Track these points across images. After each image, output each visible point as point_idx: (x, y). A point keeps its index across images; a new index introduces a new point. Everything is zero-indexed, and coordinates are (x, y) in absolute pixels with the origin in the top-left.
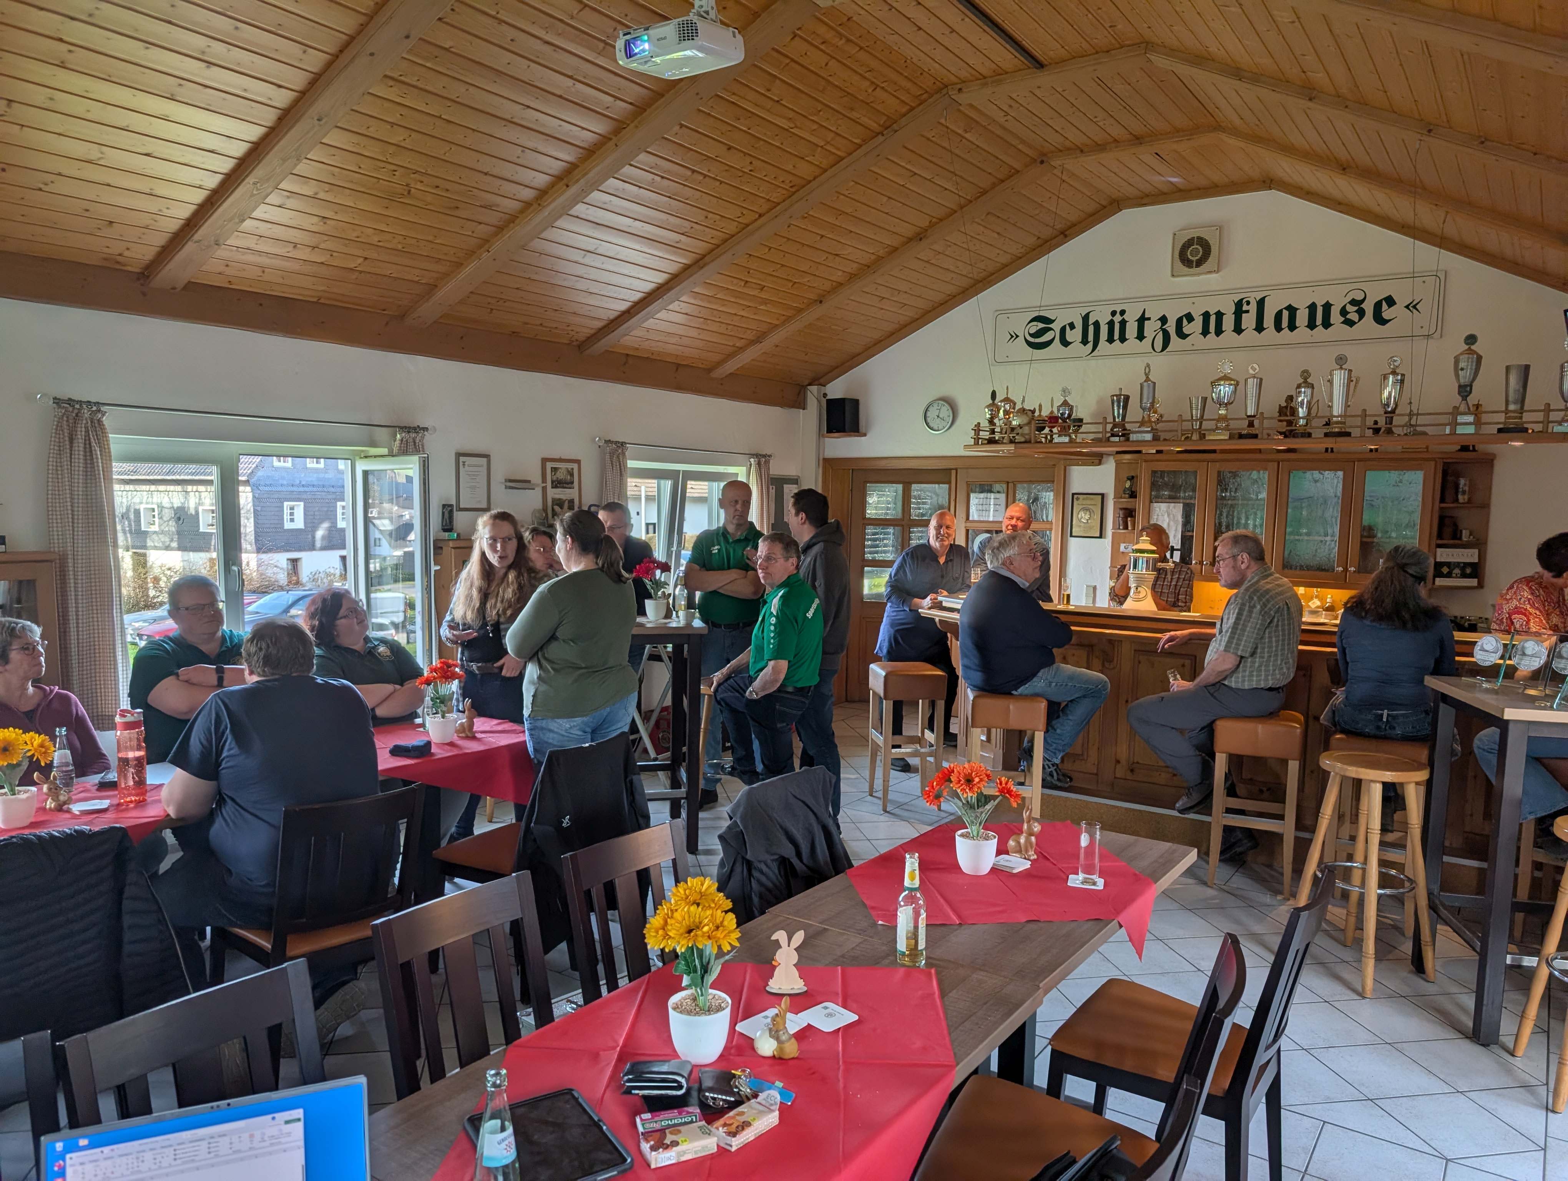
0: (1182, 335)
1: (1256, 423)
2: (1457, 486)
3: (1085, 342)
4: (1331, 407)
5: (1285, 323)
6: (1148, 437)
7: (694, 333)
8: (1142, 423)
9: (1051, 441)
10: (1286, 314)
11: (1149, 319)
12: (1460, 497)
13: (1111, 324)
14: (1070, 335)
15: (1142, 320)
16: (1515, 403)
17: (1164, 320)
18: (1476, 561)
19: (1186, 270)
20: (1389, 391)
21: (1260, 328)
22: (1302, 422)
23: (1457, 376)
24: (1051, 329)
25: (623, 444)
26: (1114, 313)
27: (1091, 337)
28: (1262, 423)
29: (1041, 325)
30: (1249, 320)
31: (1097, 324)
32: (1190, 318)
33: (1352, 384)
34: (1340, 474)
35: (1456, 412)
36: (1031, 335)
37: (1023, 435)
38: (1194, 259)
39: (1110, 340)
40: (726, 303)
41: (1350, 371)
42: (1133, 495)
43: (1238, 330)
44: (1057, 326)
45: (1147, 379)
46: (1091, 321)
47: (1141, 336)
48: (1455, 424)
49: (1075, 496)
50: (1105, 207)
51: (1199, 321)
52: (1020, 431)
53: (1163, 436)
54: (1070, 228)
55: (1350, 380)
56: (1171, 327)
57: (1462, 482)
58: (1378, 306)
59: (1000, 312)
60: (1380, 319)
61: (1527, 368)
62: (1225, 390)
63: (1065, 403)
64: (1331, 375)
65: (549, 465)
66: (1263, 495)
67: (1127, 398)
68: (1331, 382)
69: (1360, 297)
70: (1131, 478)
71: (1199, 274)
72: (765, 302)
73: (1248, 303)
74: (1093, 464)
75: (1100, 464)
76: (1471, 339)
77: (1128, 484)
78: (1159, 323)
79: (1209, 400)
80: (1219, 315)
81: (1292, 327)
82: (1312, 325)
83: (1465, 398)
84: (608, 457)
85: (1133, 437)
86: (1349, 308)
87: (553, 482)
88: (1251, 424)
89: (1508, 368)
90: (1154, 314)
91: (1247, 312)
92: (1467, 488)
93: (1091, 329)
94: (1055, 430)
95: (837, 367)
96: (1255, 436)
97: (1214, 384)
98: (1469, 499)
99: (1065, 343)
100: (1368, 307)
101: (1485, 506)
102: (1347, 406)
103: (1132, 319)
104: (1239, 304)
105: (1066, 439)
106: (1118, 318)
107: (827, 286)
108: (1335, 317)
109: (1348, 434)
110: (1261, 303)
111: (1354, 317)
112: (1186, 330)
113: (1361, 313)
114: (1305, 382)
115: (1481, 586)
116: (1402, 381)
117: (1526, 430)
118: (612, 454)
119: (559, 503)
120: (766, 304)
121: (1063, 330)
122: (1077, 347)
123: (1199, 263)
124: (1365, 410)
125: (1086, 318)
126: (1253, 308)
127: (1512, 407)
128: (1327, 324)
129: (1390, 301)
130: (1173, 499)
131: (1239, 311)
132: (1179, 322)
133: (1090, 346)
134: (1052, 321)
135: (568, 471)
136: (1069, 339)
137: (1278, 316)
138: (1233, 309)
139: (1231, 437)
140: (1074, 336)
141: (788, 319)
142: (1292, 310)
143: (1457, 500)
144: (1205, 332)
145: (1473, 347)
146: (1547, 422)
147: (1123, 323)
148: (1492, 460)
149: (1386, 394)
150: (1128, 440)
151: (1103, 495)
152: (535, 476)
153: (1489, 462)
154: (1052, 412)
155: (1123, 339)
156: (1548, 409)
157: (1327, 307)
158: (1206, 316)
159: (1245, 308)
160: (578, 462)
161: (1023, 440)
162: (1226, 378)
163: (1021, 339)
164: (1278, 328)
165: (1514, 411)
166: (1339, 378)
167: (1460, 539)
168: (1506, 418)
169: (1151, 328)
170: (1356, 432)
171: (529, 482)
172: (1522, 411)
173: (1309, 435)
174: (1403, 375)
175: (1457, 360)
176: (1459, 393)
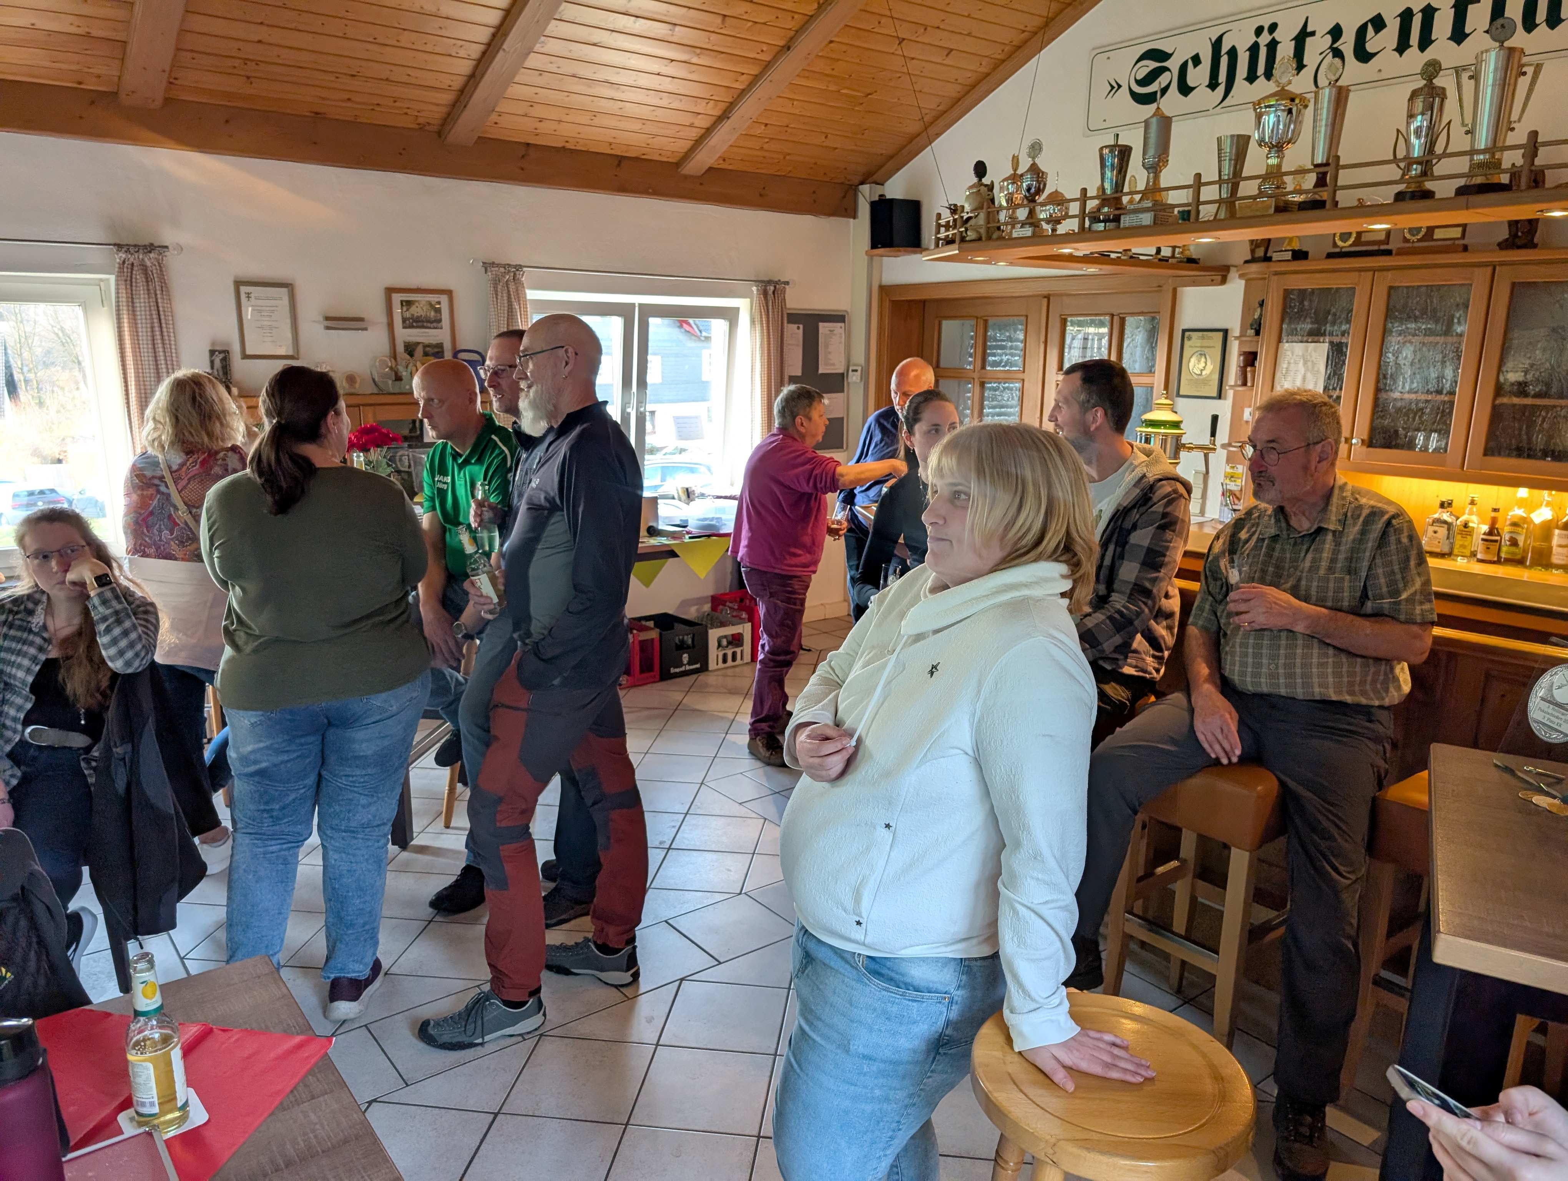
25: (518, 268)
42: (1258, 331)
49: (1187, 334)
56: (1347, 44)
59: (1097, 51)
70: (1262, 303)
74: (1212, 283)
75: (1222, 281)
77: (1255, 314)
93: (1224, 61)
112: (1370, 47)
130: (1315, 335)
151: (1225, 331)
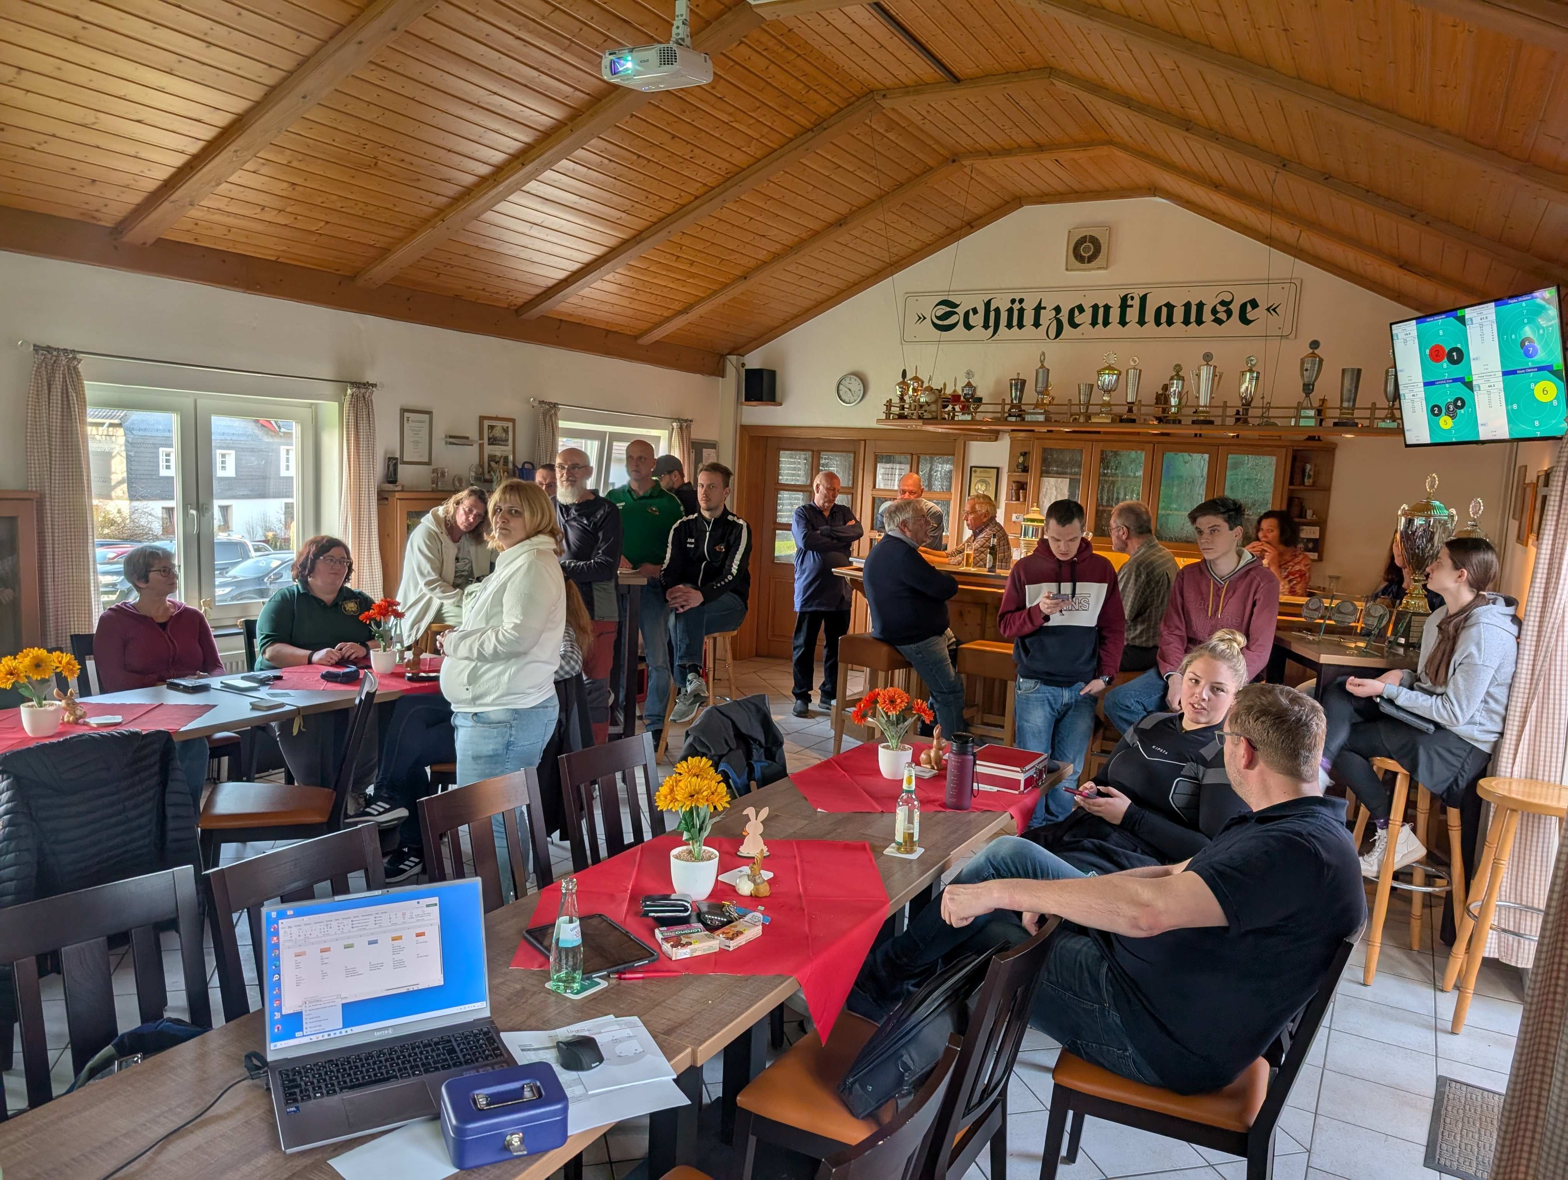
0: (1074, 325)
1: (1135, 409)
2: (1304, 471)
3: (986, 326)
4: (1198, 398)
5: (1164, 318)
6: (1041, 418)
7: (625, 302)
8: (1037, 406)
9: (953, 418)
10: (1164, 310)
11: (1045, 308)
12: (1306, 480)
13: (1010, 311)
14: (973, 320)
15: (1038, 309)
16: (1349, 401)
17: (1058, 309)
18: (1317, 537)
19: (1078, 265)
20: (1247, 385)
21: (1142, 322)
22: (1173, 410)
23: (1302, 375)
24: (956, 313)
25: (555, 405)
26: (1013, 301)
27: (992, 322)
28: (1139, 410)
29: (948, 309)
30: (1132, 314)
31: (997, 310)
32: (1081, 309)
33: (1217, 379)
34: (1206, 456)
35: (1300, 407)
36: (938, 318)
37: (930, 412)
38: (1086, 255)
39: (1009, 326)
41: (1215, 367)
42: (1025, 470)
43: (1123, 322)
44: (961, 311)
45: (1042, 366)
46: (993, 307)
47: (1037, 324)
48: (1298, 417)
50: (1008, 202)
51: (1089, 312)
52: (928, 408)
53: (1054, 417)
54: (976, 220)
55: (1214, 375)
56: (1064, 317)
57: (1308, 467)
58: (1243, 307)
59: (909, 295)
60: (1244, 320)
61: (1359, 371)
62: (1108, 379)
63: (969, 385)
64: (1199, 369)
65: (486, 423)
66: (1140, 473)
67: (1023, 382)
68: (1198, 375)
69: (1228, 299)
70: (1025, 454)
71: (1089, 270)
72: (693, 276)
73: (1132, 298)
74: (990, 440)
75: (996, 440)
76: (1315, 344)
77: (1021, 460)
78: (1054, 313)
79: (1095, 388)
80: (1107, 308)
81: (1170, 322)
82: (1187, 322)
83: (1308, 395)
84: (541, 417)
85: (1028, 418)
86: (1220, 308)
87: (489, 439)
88: (1130, 410)
89: (1344, 371)
90: (1049, 304)
91: (1131, 306)
92: (1312, 473)
93: (992, 314)
94: (957, 408)
95: (755, 339)
96: (1133, 421)
97: (1099, 373)
98: (1314, 482)
99: (968, 326)
100: (1235, 308)
101: (1327, 489)
102: (1212, 398)
103: (1029, 307)
104: (1124, 299)
105: (969, 418)
106: (1016, 306)
107: (752, 263)
108: (1207, 316)
109: (1211, 422)
110: (1143, 299)
111: (1222, 316)
112: (1077, 320)
113: (1229, 313)
114: (1178, 375)
115: (1320, 559)
116: (1257, 378)
117: (1357, 424)
118: (545, 414)
119: (495, 459)
120: (694, 278)
121: (967, 314)
122: (979, 331)
123: (1090, 260)
124: (1225, 402)
125: (988, 304)
126: (1136, 303)
127: (1345, 405)
128: (1199, 321)
129: (1254, 304)
130: (1060, 474)
131: (1124, 305)
132: (1072, 312)
133: (991, 330)
134: (957, 306)
135: (503, 429)
136: (972, 322)
137: (1158, 311)
138: (1119, 303)
139: (1113, 421)
140: (977, 320)
141: (715, 292)
142: (1170, 307)
143: (1303, 483)
144: (1094, 323)
145: (1316, 351)
146: (1372, 418)
147: (1021, 311)
148: (1334, 449)
149: (1243, 389)
150: (1023, 419)
151: (998, 469)
152: (473, 433)
153: (1330, 450)
154: (955, 391)
155: (1021, 325)
156: (1374, 408)
157: (1200, 306)
158: (1095, 308)
159: (1129, 302)
160: (513, 421)
161: (930, 416)
162: (1110, 368)
163: (928, 320)
164: (1158, 323)
165: (1347, 409)
166: (1205, 373)
167: (1305, 517)
168: (1341, 414)
169: (1047, 316)
170: (1218, 421)
171: (466, 438)
172: (1354, 408)
173: (1180, 422)
174: (1258, 373)
175: (1303, 362)
176: (1304, 390)
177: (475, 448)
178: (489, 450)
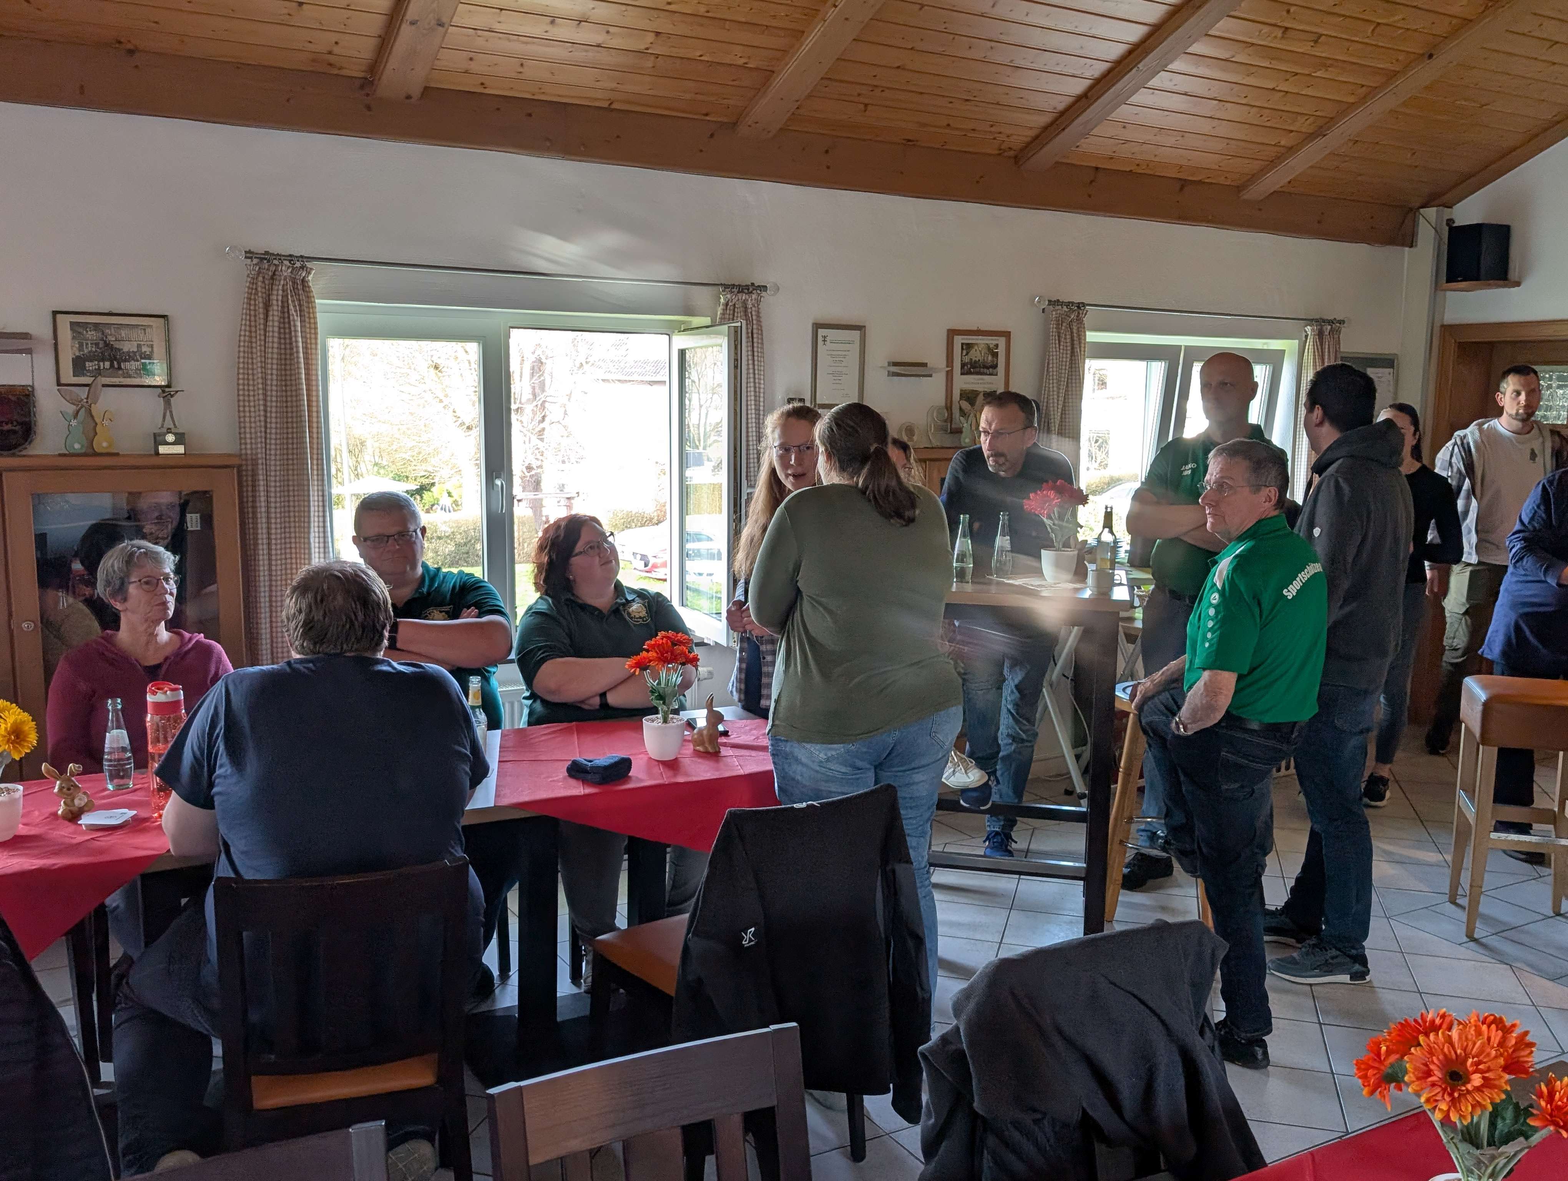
25: (1080, 306)
40: (1253, 69)
65: (958, 340)
72: (1325, 63)
84: (1053, 326)
87: (965, 365)
107: (1441, 26)
118: (1061, 321)
119: (970, 397)
120: (1326, 67)
135: (989, 348)
152: (936, 358)
160: (1007, 335)
171: (924, 365)
177: (939, 379)
178: (963, 382)
